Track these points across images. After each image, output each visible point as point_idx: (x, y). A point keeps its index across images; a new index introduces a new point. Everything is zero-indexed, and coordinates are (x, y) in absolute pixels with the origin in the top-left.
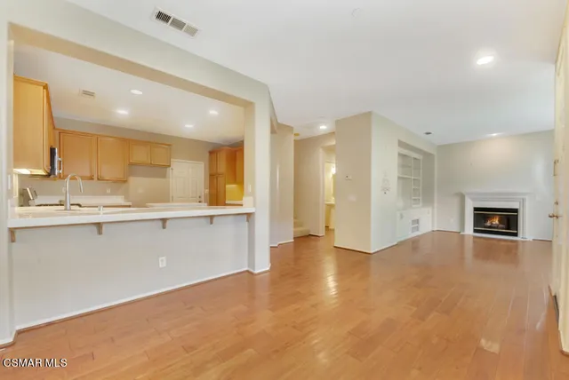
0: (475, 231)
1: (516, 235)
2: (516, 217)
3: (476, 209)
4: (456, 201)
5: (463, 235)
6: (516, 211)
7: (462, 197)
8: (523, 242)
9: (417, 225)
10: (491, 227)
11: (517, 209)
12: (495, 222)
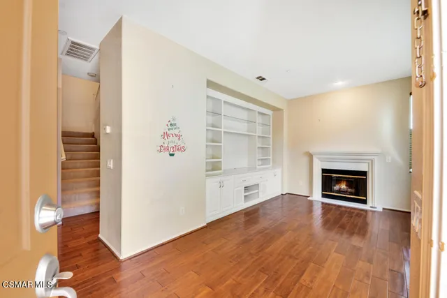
0: (324, 196)
1: (365, 202)
2: (365, 181)
3: (324, 171)
4: (305, 160)
5: (311, 201)
6: (364, 173)
7: (310, 156)
9: (257, 191)
10: (339, 191)
11: (366, 172)
12: (343, 186)
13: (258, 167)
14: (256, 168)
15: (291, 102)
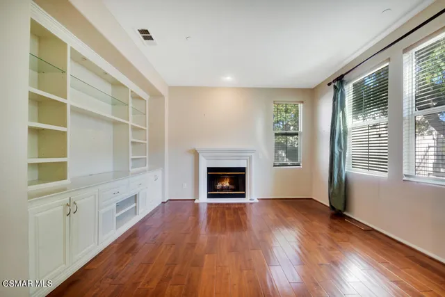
1: (243, 196)
2: (244, 177)
3: (210, 169)
4: (189, 159)
5: (198, 204)
6: (243, 169)
7: (196, 155)
8: (251, 204)
9: (134, 205)
10: (222, 189)
11: (245, 168)
12: (226, 184)
13: (132, 170)
14: (129, 171)
15: (173, 89)
